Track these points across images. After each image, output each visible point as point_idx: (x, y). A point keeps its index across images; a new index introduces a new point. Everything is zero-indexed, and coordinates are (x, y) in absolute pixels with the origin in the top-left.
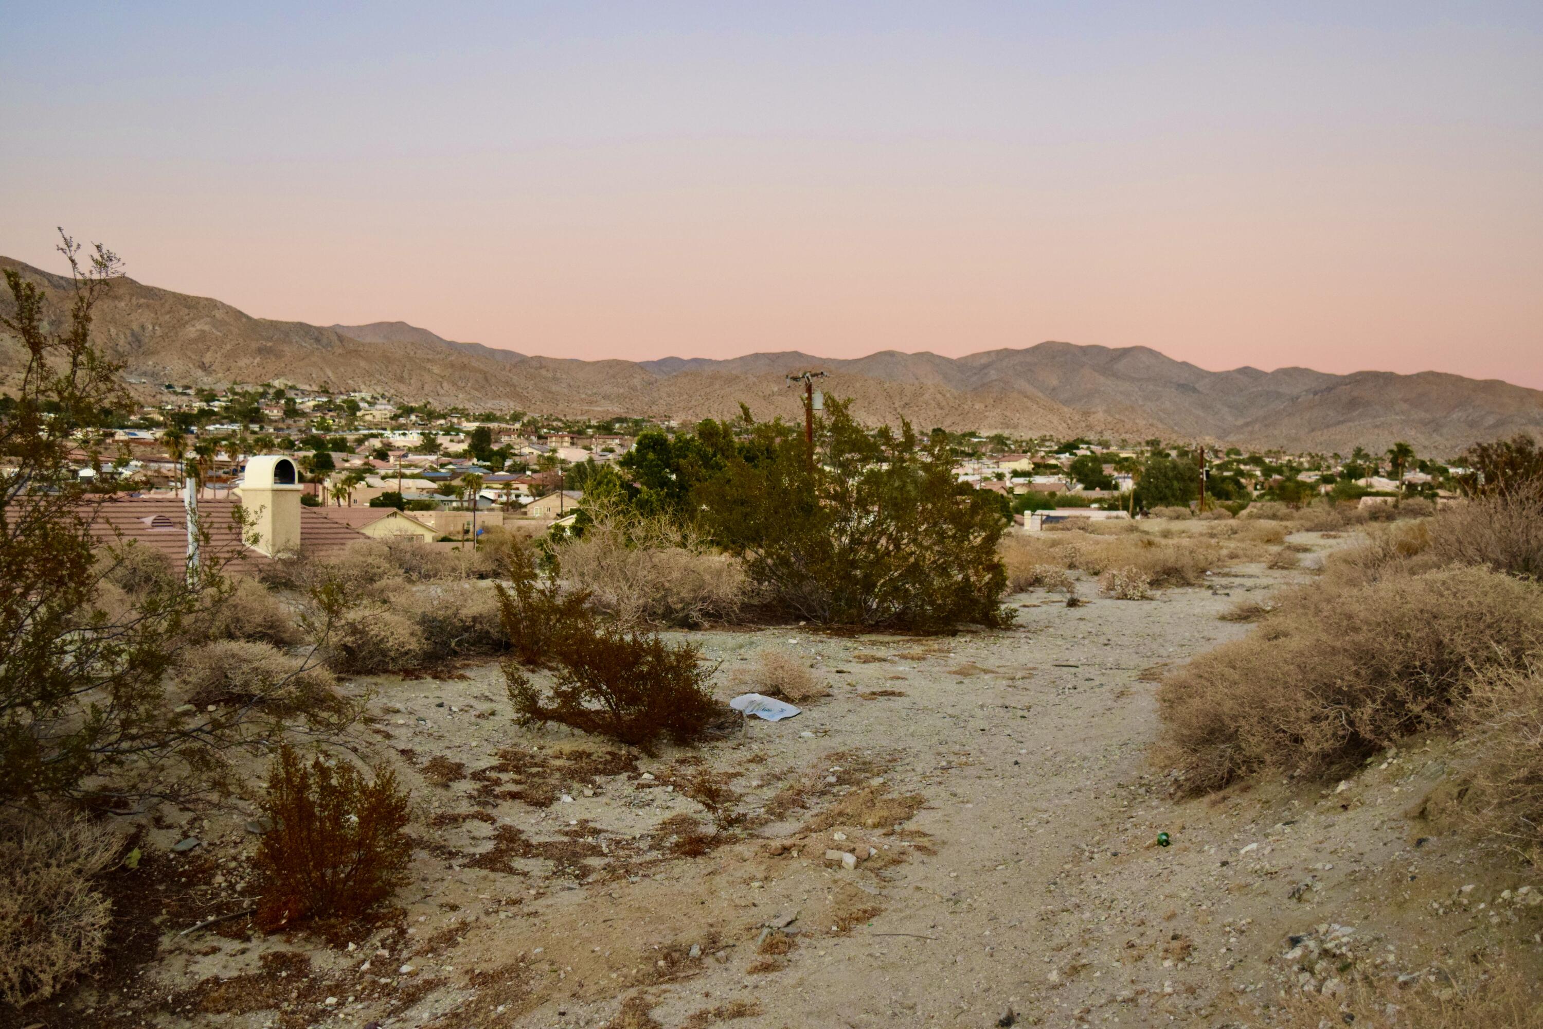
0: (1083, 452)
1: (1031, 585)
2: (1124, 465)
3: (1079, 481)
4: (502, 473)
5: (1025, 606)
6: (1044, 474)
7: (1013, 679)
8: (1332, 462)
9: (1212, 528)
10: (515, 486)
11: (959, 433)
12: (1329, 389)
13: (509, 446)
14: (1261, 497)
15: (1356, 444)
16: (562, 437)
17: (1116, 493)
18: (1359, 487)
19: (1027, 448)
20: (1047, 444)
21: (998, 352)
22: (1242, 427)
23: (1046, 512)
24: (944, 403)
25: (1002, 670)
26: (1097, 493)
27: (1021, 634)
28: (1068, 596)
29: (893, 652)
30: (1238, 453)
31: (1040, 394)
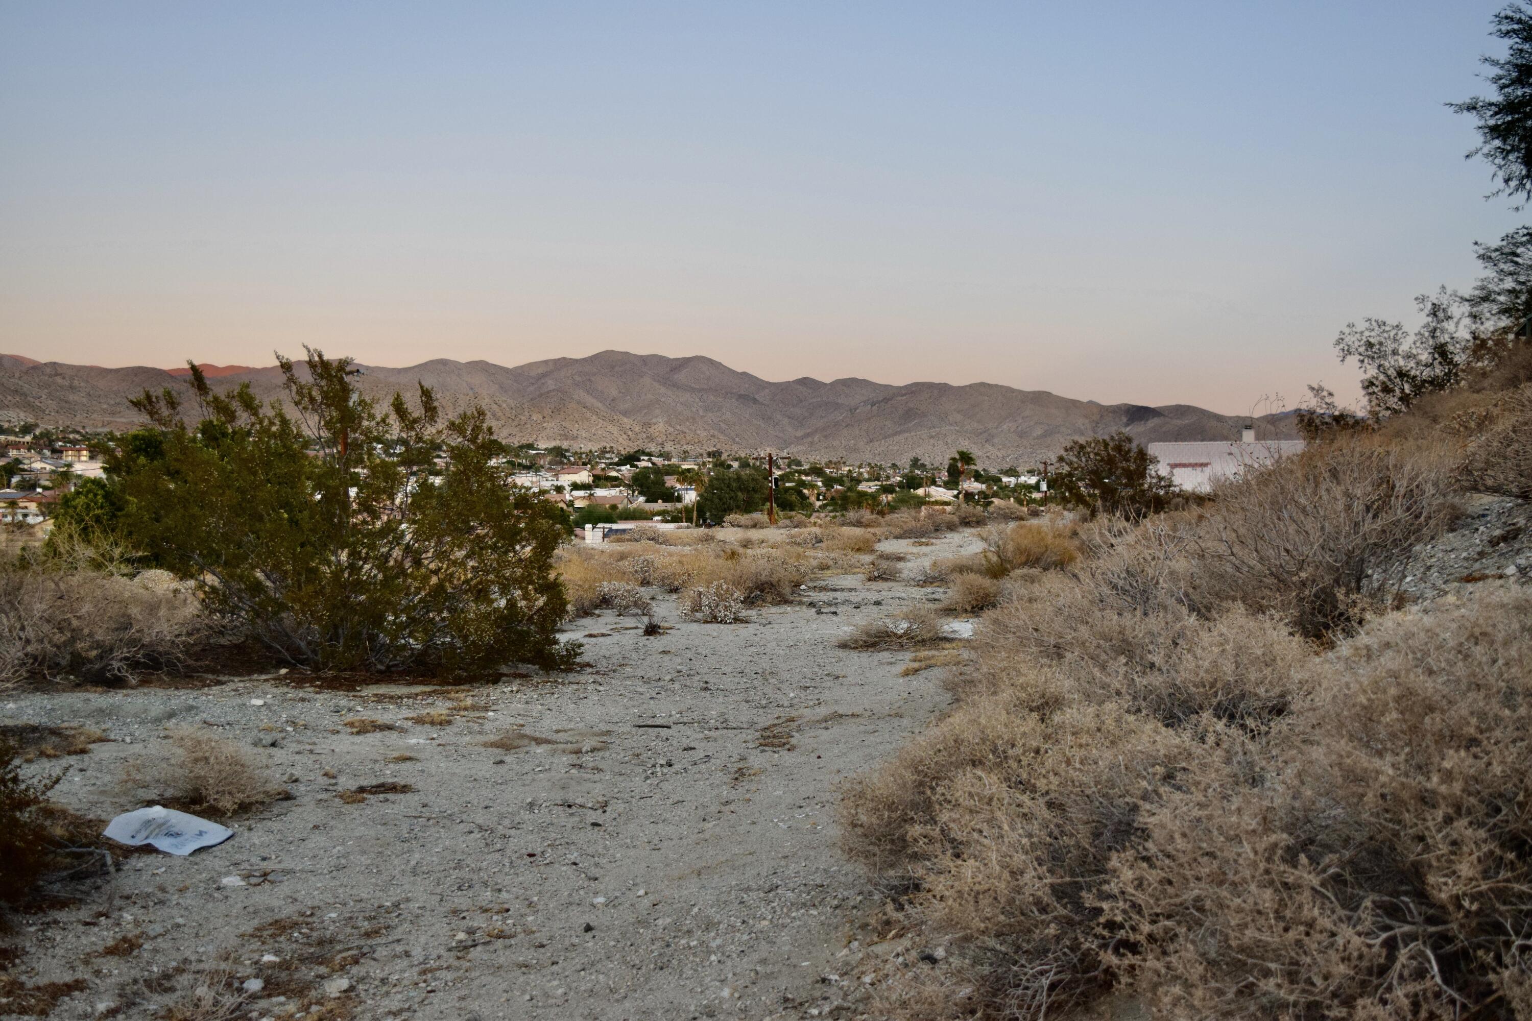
0: (644, 463)
1: (597, 607)
2: (686, 477)
3: (641, 493)
4: (8, 490)
5: (591, 636)
6: (605, 487)
7: (578, 752)
8: (891, 472)
9: (792, 537)
10: (21, 505)
11: (517, 444)
12: (886, 400)
13: (18, 461)
14: (823, 507)
15: (912, 455)
16: (79, 450)
17: (679, 505)
18: (918, 497)
19: (586, 460)
20: (608, 455)
21: (556, 362)
22: (803, 438)
23: (608, 525)
24: (500, 414)
25: (562, 737)
26: (660, 505)
27: (586, 677)
28: (646, 620)
29: (406, 713)
30: (799, 464)
31: (600, 405)
